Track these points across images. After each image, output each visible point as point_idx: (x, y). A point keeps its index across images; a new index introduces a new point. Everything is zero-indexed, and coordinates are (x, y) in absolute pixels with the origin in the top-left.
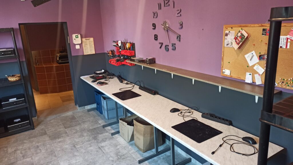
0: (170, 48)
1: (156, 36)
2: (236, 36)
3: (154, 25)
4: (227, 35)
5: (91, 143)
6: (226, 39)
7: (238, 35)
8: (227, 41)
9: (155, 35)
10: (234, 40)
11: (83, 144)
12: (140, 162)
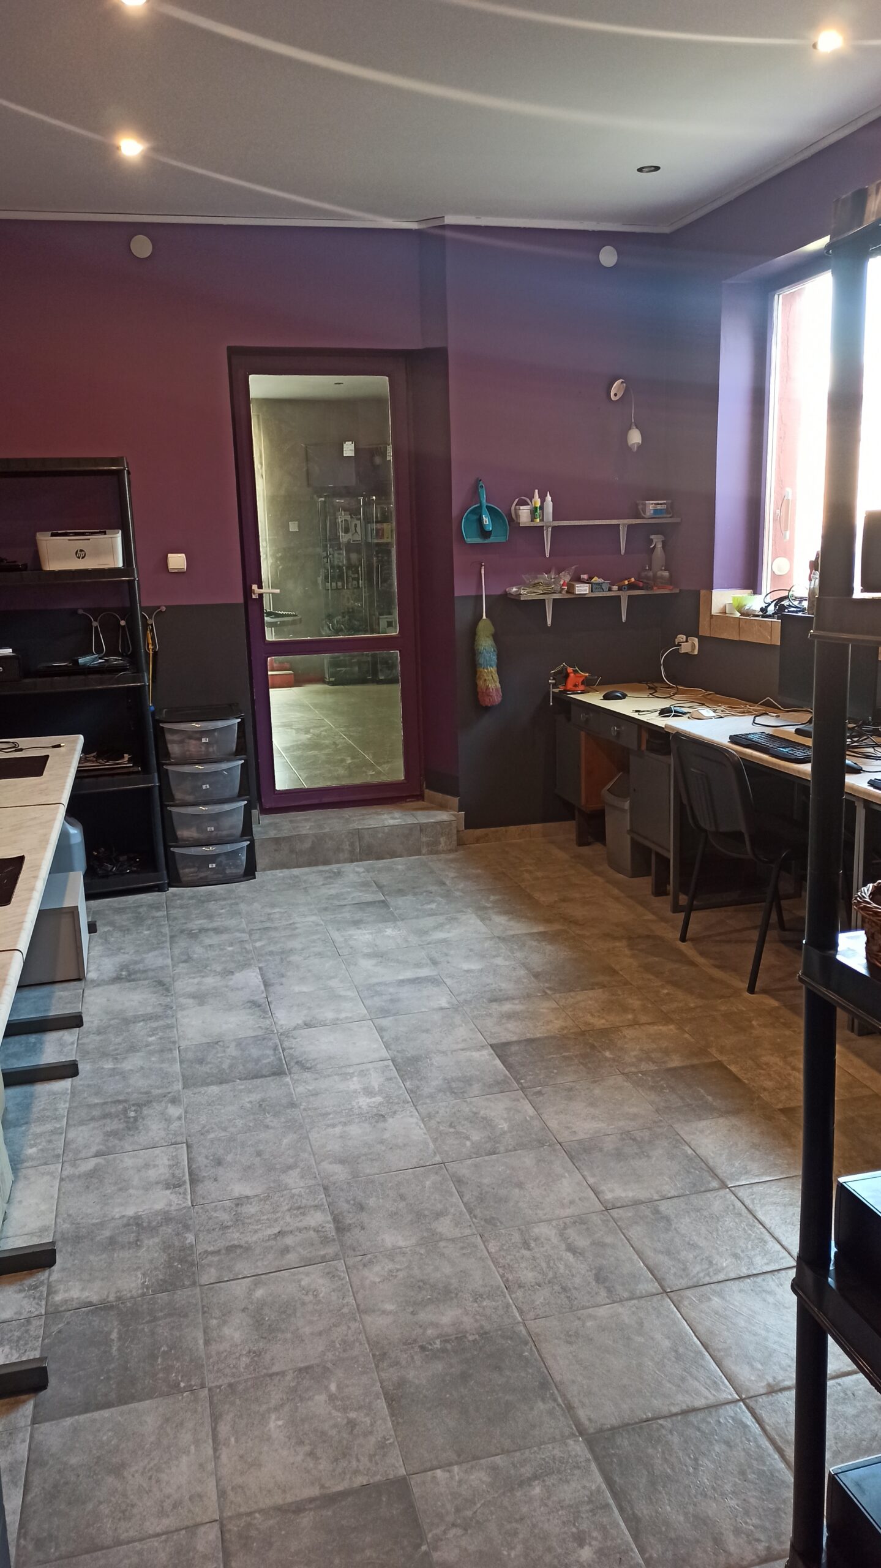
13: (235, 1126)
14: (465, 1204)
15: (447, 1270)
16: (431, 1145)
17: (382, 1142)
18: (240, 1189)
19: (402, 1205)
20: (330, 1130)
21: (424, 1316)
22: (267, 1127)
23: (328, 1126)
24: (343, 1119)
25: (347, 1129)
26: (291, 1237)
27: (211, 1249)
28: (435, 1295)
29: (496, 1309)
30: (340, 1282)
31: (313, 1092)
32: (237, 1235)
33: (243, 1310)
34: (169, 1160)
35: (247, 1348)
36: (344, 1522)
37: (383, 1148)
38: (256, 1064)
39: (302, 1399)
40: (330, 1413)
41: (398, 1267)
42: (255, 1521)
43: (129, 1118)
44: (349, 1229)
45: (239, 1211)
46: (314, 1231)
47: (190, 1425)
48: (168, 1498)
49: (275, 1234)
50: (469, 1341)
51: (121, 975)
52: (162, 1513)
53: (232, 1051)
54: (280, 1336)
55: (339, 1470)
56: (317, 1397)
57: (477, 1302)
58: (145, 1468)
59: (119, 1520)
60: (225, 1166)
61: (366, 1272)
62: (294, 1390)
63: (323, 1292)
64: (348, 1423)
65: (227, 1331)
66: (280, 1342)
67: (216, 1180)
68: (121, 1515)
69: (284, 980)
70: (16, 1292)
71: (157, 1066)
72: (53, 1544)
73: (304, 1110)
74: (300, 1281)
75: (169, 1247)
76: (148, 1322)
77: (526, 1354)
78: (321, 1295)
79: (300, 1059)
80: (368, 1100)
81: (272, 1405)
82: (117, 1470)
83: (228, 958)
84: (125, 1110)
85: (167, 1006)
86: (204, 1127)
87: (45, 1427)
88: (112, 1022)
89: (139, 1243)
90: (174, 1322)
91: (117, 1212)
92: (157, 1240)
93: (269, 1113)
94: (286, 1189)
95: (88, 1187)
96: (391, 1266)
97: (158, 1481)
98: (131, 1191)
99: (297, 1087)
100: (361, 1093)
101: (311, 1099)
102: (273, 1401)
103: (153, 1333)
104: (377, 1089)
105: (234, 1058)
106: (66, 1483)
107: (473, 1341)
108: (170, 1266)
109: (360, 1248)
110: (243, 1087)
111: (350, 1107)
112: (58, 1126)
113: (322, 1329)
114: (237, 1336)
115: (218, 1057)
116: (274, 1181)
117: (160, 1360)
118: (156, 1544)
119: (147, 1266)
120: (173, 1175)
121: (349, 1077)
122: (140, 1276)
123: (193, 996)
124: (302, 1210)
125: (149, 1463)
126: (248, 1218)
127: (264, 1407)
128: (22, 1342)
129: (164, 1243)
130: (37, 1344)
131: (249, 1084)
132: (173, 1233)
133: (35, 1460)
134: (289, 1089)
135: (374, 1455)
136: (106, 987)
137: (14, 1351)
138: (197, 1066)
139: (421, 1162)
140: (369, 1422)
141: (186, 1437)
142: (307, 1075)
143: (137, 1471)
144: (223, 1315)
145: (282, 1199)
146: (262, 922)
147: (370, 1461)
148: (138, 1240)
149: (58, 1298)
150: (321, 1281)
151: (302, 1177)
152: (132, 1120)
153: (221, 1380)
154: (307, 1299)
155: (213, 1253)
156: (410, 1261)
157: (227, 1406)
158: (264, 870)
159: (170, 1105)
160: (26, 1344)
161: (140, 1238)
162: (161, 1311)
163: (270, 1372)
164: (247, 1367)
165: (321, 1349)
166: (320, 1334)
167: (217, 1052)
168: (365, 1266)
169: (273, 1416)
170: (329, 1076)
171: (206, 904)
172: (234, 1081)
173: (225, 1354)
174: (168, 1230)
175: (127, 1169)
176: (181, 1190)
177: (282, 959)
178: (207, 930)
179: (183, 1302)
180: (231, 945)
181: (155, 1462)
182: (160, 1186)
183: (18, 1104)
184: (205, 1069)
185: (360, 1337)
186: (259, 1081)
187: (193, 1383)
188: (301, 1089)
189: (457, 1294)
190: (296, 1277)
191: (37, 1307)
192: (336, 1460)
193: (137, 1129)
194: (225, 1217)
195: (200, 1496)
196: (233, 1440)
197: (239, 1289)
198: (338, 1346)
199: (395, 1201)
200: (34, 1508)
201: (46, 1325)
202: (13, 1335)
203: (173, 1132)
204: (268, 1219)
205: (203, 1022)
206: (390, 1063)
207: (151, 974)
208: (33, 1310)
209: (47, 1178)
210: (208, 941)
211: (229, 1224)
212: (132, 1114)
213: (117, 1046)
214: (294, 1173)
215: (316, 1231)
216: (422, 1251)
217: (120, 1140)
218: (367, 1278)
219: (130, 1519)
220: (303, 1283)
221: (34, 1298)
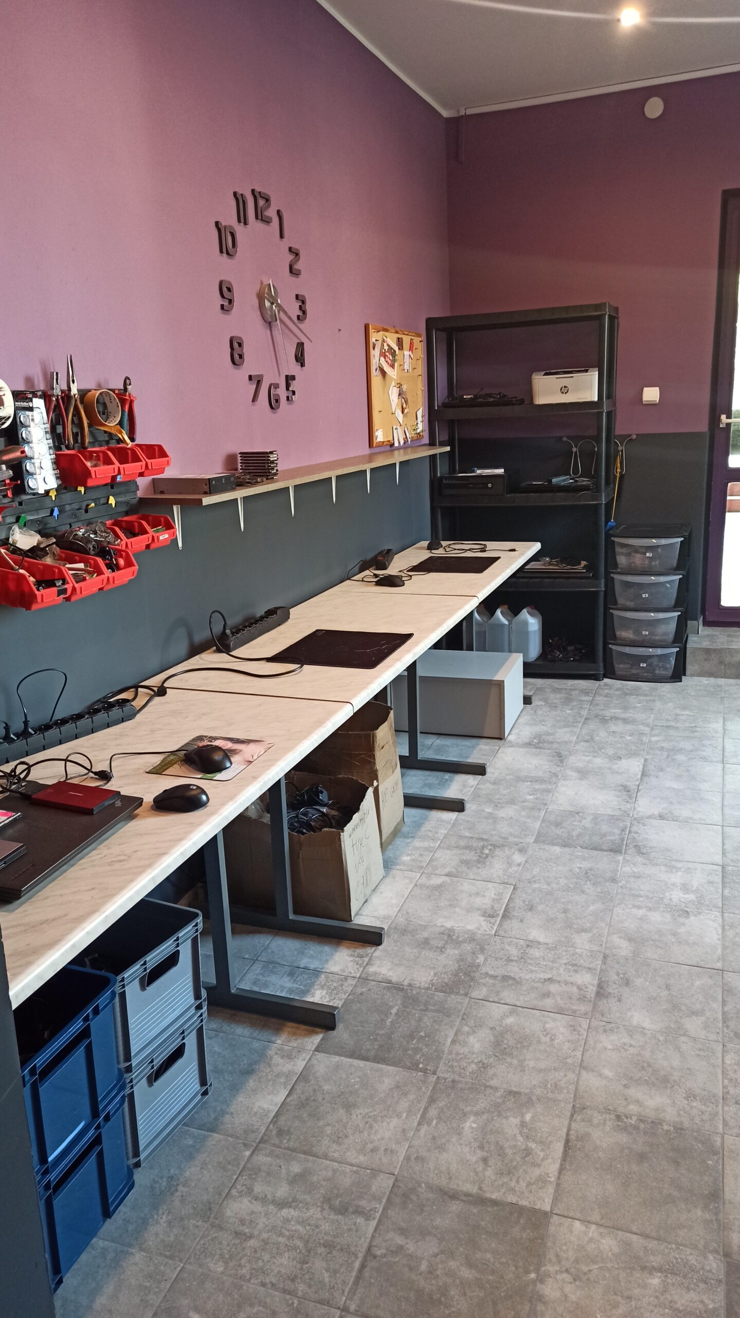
0: (282, 393)
1: (236, 345)
2: (383, 351)
3: (225, 290)
4: (374, 347)
6: (374, 356)
9: (233, 341)
10: (382, 359)
13: (558, 883)
14: (724, 1013)
15: (676, 1063)
16: (719, 952)
17: (674, 934)
18: (536, 934)
19: (664, 993)
20: (635, 911)
21: (633, 1092)
22: (583, 892)
23: (634, 906)
24: (650, 905)
25: (649, 914)
26: (557, 986)
27: (492, 973)
28: (653, 1079)
29: (703, 1113)
30: (577, 1036)
31: (637, 875)
32: (516, 969)
33: (491, 1029)
34: (495, 894)
35: (479, 1059)
36: (483, 1223)
37: (673, 940)
38: (601, 838)
39: (500, 1115)
40: (515, 1135)
41: (633, 1043)
42: (420, 1190)
43: (483, 854)
44: (608, 996)
45: (527, 952)
46: (578, 988)
47: (411, 1097)
48: (371, 1143)
49: (545, 979)
50: (662, 1129)
51: (533, 742)
52: (362, 1151)
53: (587, 823)
54: (509, 1060)
55: (500, 1182)
56: (511, 1119)
57: (688, 1100)
58: (367, 1114)
59: (334, 1142)
60: (534, 912)
61: (603, 1037)
62: (497, 1106)
63: (560, 1039)
64: (525, 1150)
65: (472, 1039)
66: (507, 1065)
67: (522, 921)
68: (336, 1139)
69: (661, 774)
70: (348, 955)
71: (524, 819)
72: (288, 1137)
73: (621, 887)
74: (545, 1023)
75: (462, 960)
76: (421, 1010)
77: (710, 1162)
78: (556, 1041)
79: (640, 844)
80: (681, 895)
81: (475, 1109)
82: (349, 1107)
83: (623, 746)
84: (483, 847)
85: (554, 774)
86: (534, 877)
87: (320, 1056)
88: (508, 777)
89: (443, 950)
90: (439, 1018)
91: (440, 921)
92: (456, 952)
93: (590, 881)
94: (572, 946)
95: (430, 896)
96: (627, 1040)
97: (371, 1127)
98: (457, 909)
99: (625, 866)
100: (679, 887)
101: (632, 880)
102: (478, 1107)
103: (420, 1020)
104: (695, 888)
105: (586, 828)
106: (314, 1100)
107: (667, 1131)
108: (456, 975)
109: (608, 1016)
110: (580, 854)
111: (662, 896)
112: (432, 845)
113: (543, 1068)
114: (477, 1046)
115: (573, 825)
116: (566, 937)
117: (415, 1041)
118: (348, 1170)
119: (440, 969)
120: (492, 907)
121: (674, 871)
122: (432, 974)
123: (579, 771)
124: (575, 968)
125: (371, 1112)
126: (531, 959)
127: (469, 1109)
128: (335, 992)
129: (461, 956)
130: (343, 997)
131: (586, 853)
132: (471, 951)
133: (303, 1077)
134: (618, 866)
135: (532, 1184)
136: (517, 749)
137: (328, 996)
138: (553, 828)
139: (702, 962)
140: (542, 1156)
141: (404, 1104)
142: (639, 859)
143: (361, 1114)
144: (476, 1027)
145: (564, 953)
146: (667, 720)
147: (527, 1186)
148: (444, 947)
149: (372, 969)
150: (562, 1029)
151: (590, 941)
152: (484, 856)
153: (449, 1074)
154: (543, 1039)
155: (492, 977)
156: (646, 1043)
157: (444, 1095)
158: (692, 675)
159: (517, 852)
160: (337, 994)
161: (446, 946)
162: (434, 1006)
163: (488, 1084)
164: (472, 1073)
165: (534, 1083)
166: (540, 1071)
167: (574, 821)
168: (605, 1031)
169: (472, 1118)
170: (657, 865)
171: (627, 697)
172: (576, 848)
173: (462, 1056)
174: (468, 947)
175: (462, 891)
176: (493, 920)
177: (668, 756)
178: (617, 718)
179: (452, 1005)
180: (630, 735)
181: (375, 1113)
182: (479, 912)
183: (414, 822)
184: (559, 831)
185: (570, 1087)
186: (595, 852)
187: (429, 1068)
188: (627, 869)
189: (673, 1086)
190: (544, 1019)
191: (356, 970)
192: (502, 1174)
193: (484, 863)
194: (514, 952)
195: (392, 1151)
196: (435, 1122)
197: (496, 1011)
198: (549, 1086)
199: (660, 988)
200: (288, 1108)
201: (355, 986)
202: (332, 984)
203: (509, 874)
204: (546, 965)
205: (576, 794)
206: (720, 868)
207: (555, 746)
208: (352, 971)
209: (407, 881)
210: (613, 728)
211: (514, 959)
212: (487, 851)
213: (502, 797)
214: (585, 936)
215: (579, 988)
216: (661, 1038)
217: (468, 868)
218: (601, 1042)
219: (341, 1144)
220: (547, 1026)
221: (357, 964)
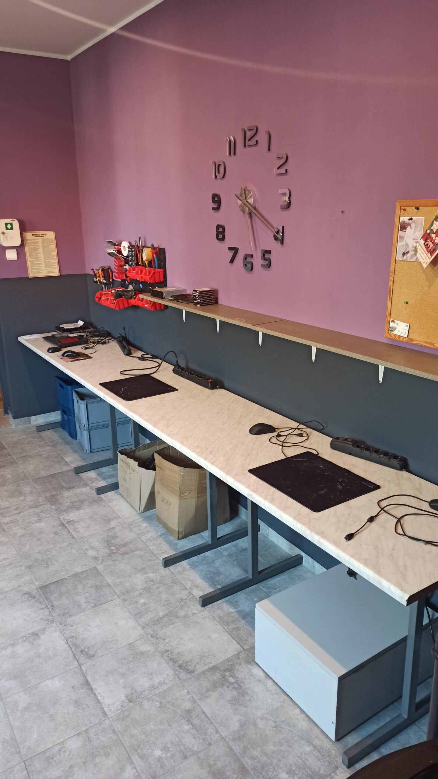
0: (258, 261)
1: (221, 230)
2: (428, 231)
3: (217, 200)
4: (403, 227)
5: (42, 512)
6: (402, 238)
7: (432, 228)
8: (403, 243)
9: (218, 227)
10: (422, 242)
11: (19, 513)
12: (168, 562)
38: (60, 592)
45: (39, 518)
47: (32, 474)
49: (22, 513)
52: (32, 463)
53: (81, 599)
58: (40, 467)
60: (53, 532)
65: (30, 489)
66: (12, 489)
67: (54, 526)
73: (22, 566)
74: (9, 503)
75: (60, 504)
76: (55, 488)
79: (33, 600)
81: (11, 479)
82: (46, 466)
84: (118, 549)
86: (71, 548)
90: (47, 489)
91: (88, 510)
92: (66, 505)
93: (41, 560)
95: (106, 516)
99: (30, 579)
110: (63, 574)
120: (73, 525)
122: (66, 496)
129: (63, 505)
131: (60, 576)
132: (61, 508)
134: (34, 577)
138: (98, 583)
142: (26, 589)
144: (32, 492)
152: (111, 545)
153: (27, 481)
154: (6, 499)
155: (43, 505)
159: (97, 556)
161: (73, 505)
162: (53, 490)
163: (13, 484)
164: (21, 484)
167: (90, 596)
170: (12, 590)
172: (69, 577)
175: (96, 525)
176: (66, 521)
179: (47, 493)
182: (77, 521)
184: (91, 583)
186: (54, 580)
188: (27, 578)
193: (105, 542)
194: (44, 515)
203: (86, 543)
212: (113, 548)
217: (109, 535)
